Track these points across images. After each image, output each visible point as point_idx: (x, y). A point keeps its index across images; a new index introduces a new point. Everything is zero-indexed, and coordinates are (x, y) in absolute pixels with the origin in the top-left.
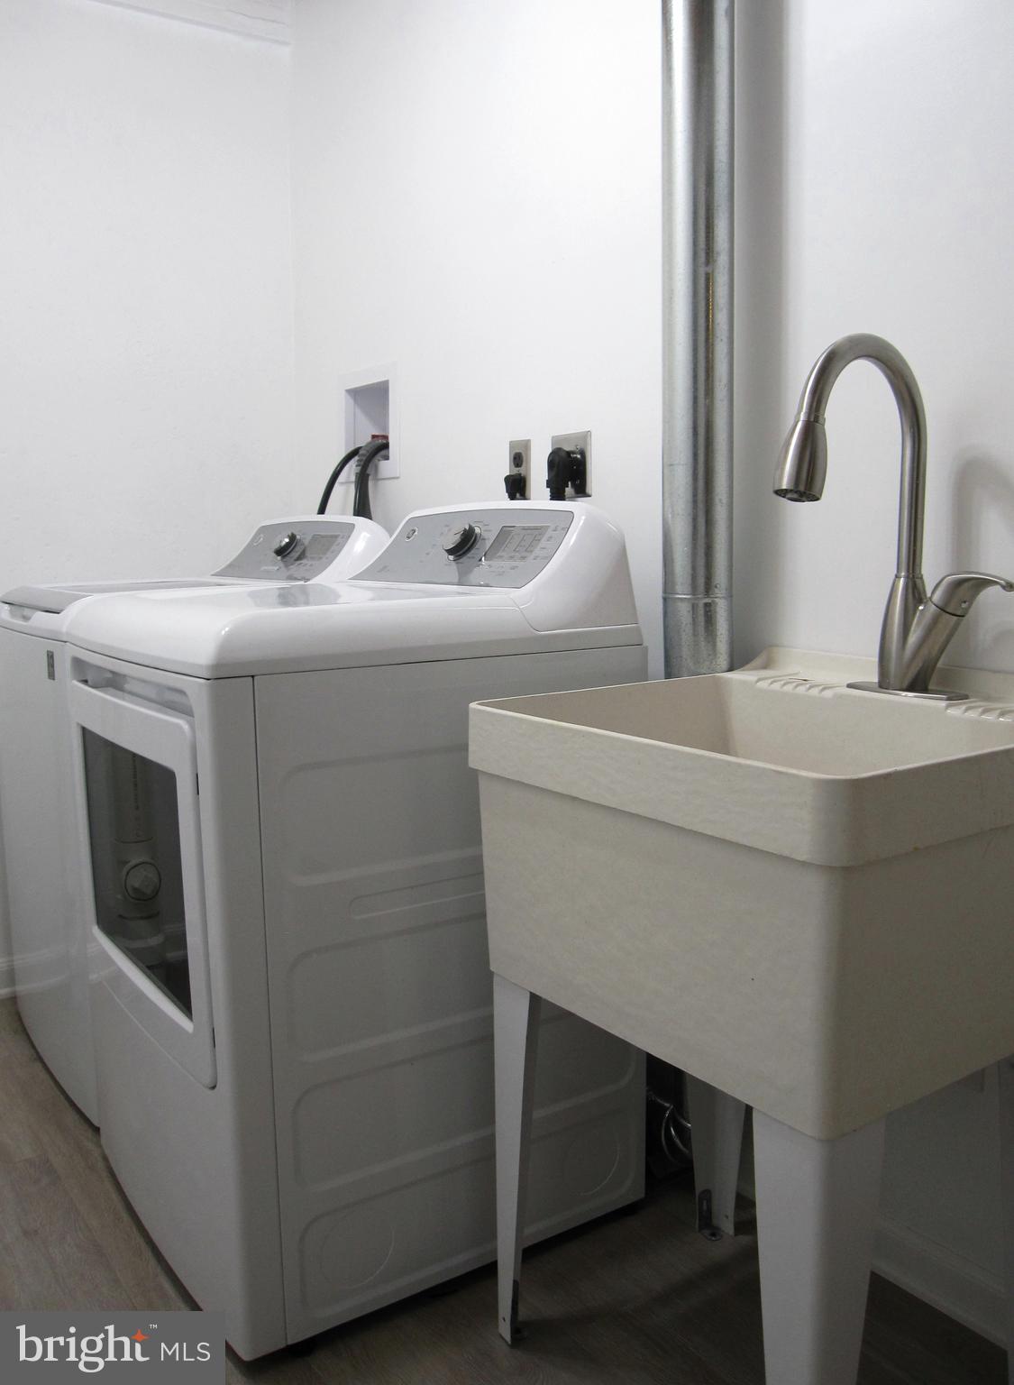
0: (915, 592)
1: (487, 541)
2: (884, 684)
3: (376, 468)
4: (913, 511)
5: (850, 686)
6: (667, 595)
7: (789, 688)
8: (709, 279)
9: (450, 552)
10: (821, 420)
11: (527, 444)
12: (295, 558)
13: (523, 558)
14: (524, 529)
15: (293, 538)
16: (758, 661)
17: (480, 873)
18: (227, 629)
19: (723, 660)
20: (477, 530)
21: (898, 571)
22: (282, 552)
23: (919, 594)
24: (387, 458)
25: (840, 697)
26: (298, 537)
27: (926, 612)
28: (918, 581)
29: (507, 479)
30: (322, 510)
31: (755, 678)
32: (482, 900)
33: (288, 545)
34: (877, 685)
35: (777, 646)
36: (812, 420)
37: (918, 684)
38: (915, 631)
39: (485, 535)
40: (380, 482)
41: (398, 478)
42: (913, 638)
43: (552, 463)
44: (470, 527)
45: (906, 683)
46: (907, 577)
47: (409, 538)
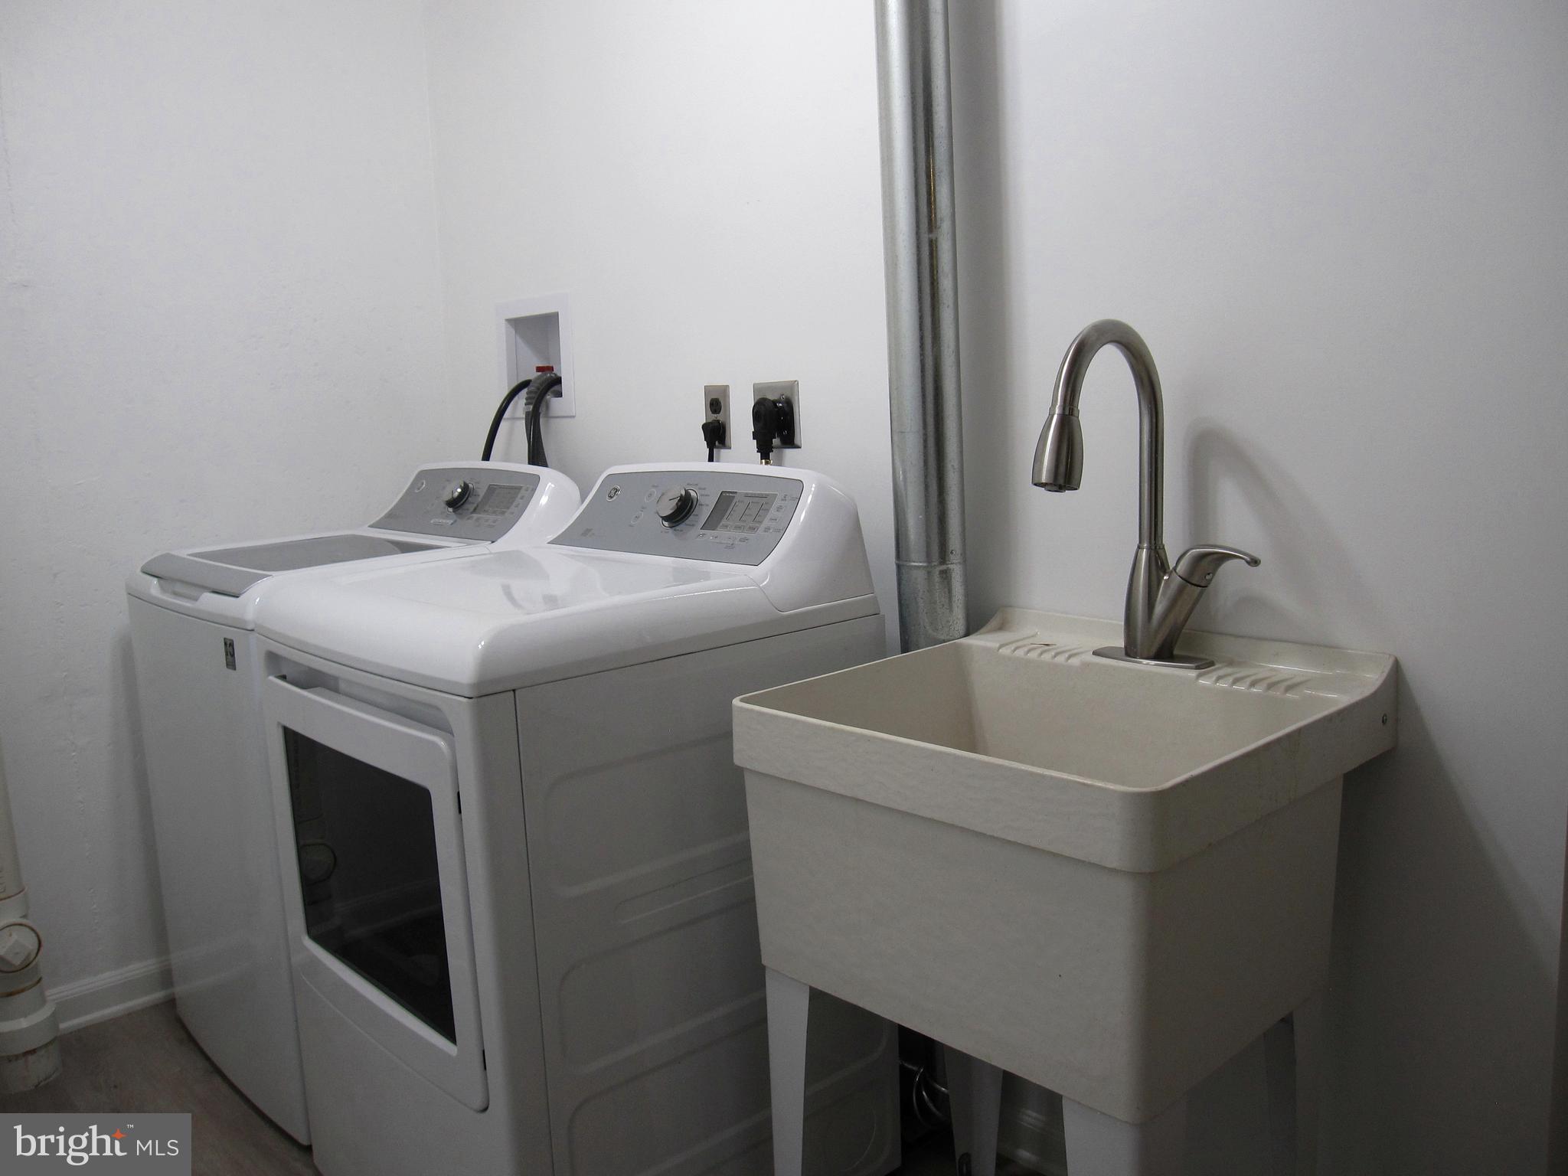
0: (1158, 563)
1: (704, 508)
2: (1131, 651)
3: (547, 407)
4: (1153, 485)
5: (1095, 653)
6: (901, 563)
7: (1033, 655)
8: (933, 246)
9: (665, 518)
10: (1075, 412)
11: (725, 390)
12: (472, 509)
13: (753, 529)
14: (747, 496)
15: (466, 488)
16: (994, 623)
17: (747, 859)
18: (483, 643)
19: (960, 625)
20: (693, 494)
21: (1140, 542)
22: (455, 504)
23: (1162, 563)
24: (559, 394)
25: (1086, 665)
26: (470, 485)
27: (1169, 584)
28: (1160, 551)
29: (705, 427)
30: (486, 456)
31: (998, 645)
32: (750, 885)
33: (461, 495)
34: (1124, 652)
35: (1011, 606)
36: (1067, 413)
37: (1165, 653)
38: (1160, 603)
39: (702, 500)
40: (552, 421)
41: (574, 417)
42: (1159, 608)
43: (757, 415)
44: (686, 491)
45: (1154, 650)
46: (1149, 549)
47: (611, 497)
